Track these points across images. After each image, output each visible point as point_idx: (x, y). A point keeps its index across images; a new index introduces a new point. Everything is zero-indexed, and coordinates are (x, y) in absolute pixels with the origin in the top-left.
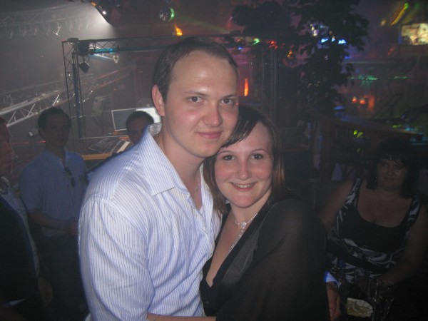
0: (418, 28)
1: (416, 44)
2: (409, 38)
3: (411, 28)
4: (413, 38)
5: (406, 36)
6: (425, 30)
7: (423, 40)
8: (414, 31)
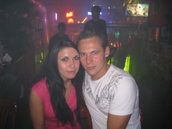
0: (136, 6)
1: (136, 16)
2: (131, 12)
3: (132, 6)
4: (133, 12)
5: (130, 11)
6: (140, 7)
7: (139, 13)
8: (134, 8)
